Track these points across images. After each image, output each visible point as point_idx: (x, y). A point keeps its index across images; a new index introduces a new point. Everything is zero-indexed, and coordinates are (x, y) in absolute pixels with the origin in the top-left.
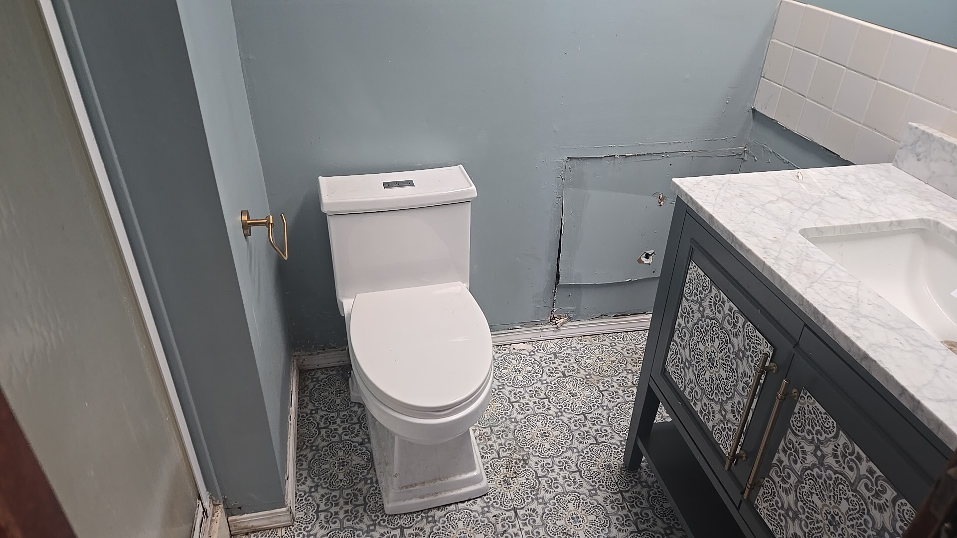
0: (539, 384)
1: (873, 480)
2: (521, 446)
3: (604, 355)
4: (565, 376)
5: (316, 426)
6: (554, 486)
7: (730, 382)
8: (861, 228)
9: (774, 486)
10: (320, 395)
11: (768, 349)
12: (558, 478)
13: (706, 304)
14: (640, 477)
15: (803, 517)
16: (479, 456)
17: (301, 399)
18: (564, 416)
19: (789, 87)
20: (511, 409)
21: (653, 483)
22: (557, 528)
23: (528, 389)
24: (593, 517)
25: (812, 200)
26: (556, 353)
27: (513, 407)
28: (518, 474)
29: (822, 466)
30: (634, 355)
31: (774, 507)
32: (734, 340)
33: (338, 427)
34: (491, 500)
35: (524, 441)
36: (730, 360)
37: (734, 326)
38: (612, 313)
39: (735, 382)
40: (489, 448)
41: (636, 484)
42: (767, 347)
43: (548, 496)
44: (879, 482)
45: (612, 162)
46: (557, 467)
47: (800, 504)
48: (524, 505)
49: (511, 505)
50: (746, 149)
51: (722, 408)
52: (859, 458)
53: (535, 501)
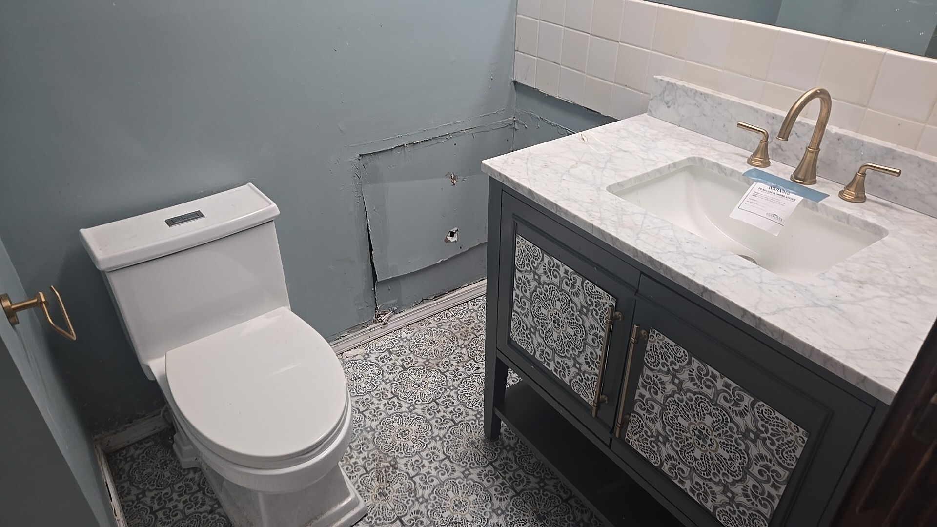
0: (383, 385)
1: (731, 393)
2: (385, 452)
3: (434, 337)
4: (405, 369)
5: (149, 511)
6: (429, 481)
7: (579, 337)
8: (649, 176)
9: (640, 419)
10: (142, 474)
11: (611, 301)
12: (431, 471)
13: (540, 271)
14: (503, 443)
15: (673, 438)
16: (348, 479)
17: (120, 486)
18: (416, 409)
19: (543, 57)
20: (363, 420)
21: (515, 444)
22: (445, 521)
23: (374, 394)
24: (474, 497)
25: (604, 158)
26: (390, 349)
27: (365, 416)
28: (391, 482)
29: (681, 391)
30: (462, 330)
31: (644, 438)
32: (575, 299)
33: (176, 503)
34: (372, 518)
35: (386, 446)
36: (575, 318)
37: (573, 286)
38: (431, 296)
39: (584, 336)
40: (354, 466)
41: (501, 451)
42: (609, 299)
43: (427, 493)
44: (736, 393)
45: (403, 151)
46: (426, 461)
47: (668, 428)
48: (407, 510)
49: (395, 515)
50: (515, 119)
51: (576, 362)
52: (714, 377)
53: (416, 503)
